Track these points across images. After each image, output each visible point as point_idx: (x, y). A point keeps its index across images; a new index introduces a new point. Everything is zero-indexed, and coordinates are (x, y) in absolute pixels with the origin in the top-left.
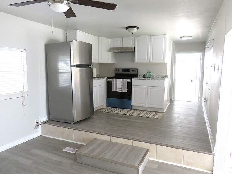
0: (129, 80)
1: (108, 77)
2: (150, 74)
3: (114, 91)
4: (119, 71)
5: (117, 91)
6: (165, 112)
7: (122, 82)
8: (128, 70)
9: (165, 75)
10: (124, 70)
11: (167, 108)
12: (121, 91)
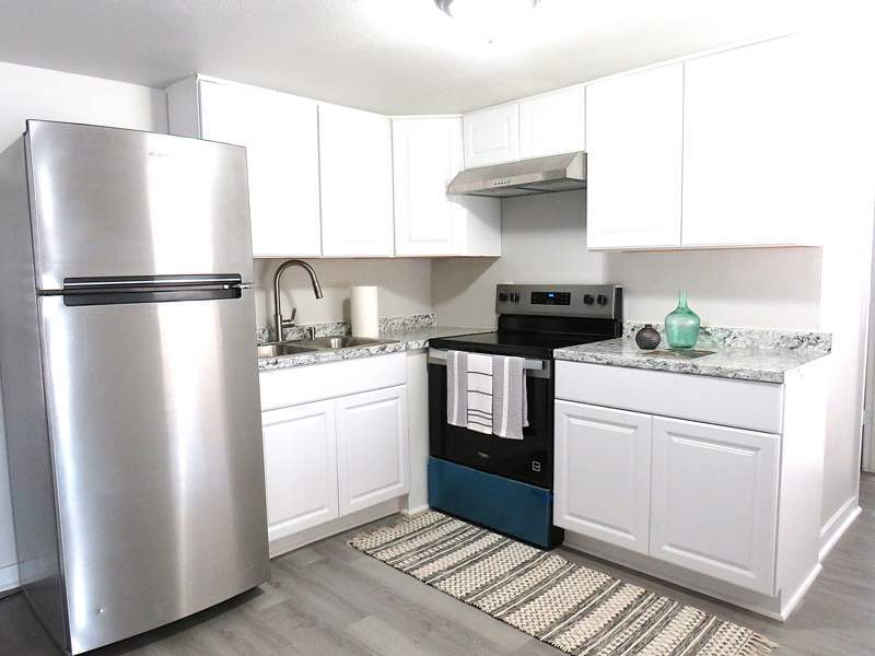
0: (536, 364)
1: (431, 341)
2: (691, 322)
3: (454, 424)
4: (516, 298)
5: (471, 427)
6: (791, 616)
7: (496, 376)
8: (562, 298)
9: (803, 331)
10: (540, 297)
11: (818, 568)
12: (488, 431)
